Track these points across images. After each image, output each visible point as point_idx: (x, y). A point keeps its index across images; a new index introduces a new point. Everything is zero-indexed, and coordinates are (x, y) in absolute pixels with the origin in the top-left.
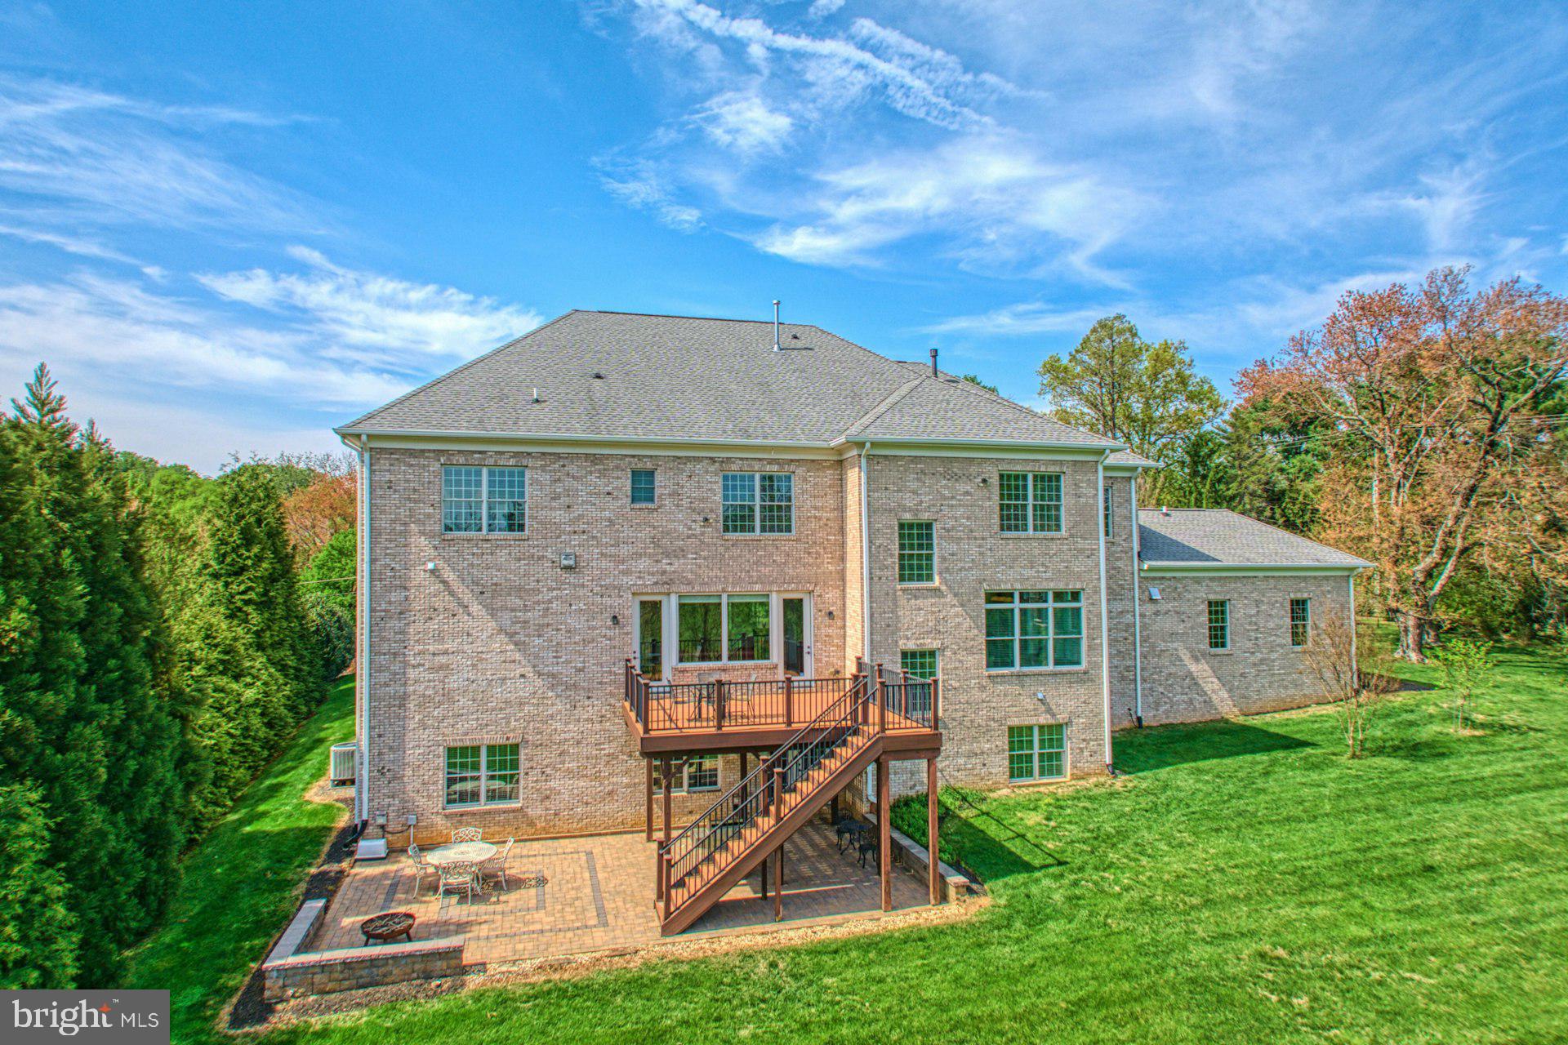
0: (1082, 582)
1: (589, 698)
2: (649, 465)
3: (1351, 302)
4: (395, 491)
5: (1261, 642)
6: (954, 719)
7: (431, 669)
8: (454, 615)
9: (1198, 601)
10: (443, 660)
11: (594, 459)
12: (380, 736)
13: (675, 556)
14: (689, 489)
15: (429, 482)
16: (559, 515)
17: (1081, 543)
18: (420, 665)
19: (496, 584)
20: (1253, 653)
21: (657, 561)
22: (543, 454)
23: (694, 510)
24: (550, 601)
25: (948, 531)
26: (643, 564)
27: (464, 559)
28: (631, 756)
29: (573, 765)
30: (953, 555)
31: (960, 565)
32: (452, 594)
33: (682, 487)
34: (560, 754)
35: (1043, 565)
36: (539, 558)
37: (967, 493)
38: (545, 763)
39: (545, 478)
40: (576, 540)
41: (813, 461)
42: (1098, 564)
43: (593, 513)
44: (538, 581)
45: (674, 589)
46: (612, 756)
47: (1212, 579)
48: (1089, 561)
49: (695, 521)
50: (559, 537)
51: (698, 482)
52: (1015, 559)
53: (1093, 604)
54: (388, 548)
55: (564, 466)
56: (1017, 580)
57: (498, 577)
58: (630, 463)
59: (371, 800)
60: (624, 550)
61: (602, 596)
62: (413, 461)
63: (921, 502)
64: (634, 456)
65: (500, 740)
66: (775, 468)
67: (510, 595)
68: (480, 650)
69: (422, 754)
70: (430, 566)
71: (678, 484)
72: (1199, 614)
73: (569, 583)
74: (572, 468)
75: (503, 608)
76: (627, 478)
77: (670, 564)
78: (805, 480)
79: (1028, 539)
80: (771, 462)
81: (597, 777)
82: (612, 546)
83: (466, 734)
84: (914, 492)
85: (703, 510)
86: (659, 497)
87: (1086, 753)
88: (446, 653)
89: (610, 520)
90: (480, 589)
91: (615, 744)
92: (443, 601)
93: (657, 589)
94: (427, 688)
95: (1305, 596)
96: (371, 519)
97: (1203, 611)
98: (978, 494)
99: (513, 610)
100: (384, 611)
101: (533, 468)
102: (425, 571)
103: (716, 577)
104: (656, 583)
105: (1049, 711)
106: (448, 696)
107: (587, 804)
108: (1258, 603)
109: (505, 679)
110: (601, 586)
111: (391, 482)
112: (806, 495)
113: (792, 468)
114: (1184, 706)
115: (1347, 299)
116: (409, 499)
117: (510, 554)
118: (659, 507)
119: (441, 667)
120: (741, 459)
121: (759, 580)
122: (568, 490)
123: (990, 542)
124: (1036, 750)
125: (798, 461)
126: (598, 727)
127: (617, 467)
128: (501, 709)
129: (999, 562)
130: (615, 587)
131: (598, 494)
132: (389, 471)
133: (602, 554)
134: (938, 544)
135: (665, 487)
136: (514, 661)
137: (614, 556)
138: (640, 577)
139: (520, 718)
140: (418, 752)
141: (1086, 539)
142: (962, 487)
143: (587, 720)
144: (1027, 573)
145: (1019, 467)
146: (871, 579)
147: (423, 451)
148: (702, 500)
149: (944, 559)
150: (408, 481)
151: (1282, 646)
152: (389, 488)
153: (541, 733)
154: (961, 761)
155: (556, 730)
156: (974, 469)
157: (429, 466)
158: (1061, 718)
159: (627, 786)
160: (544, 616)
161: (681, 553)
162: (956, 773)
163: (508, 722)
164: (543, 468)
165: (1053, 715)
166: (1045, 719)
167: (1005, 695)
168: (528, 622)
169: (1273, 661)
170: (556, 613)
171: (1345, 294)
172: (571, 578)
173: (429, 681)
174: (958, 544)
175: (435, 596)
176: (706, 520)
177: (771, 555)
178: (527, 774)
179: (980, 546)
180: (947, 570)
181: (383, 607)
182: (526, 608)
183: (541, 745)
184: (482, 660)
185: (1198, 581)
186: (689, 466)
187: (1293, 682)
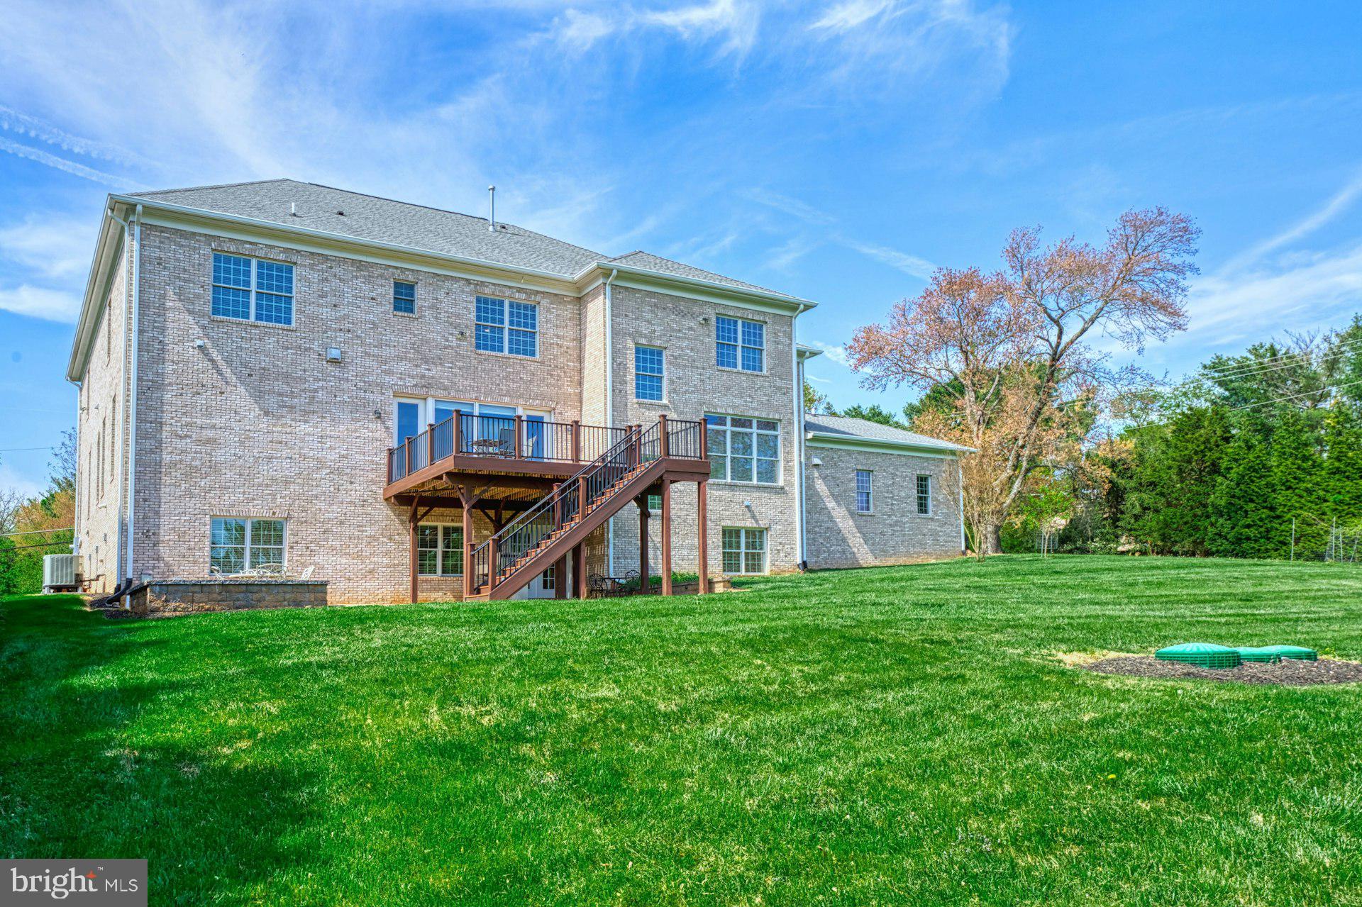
0: (780, 414)
1: (351, 483)
2: (411, 278)
3: (942, 278)
4: (165, 268)
5: (896, 507)
6: (679, 517)
7: (198, 442)
8: (222, 393)
9: (849, 470)
10: (211, 434)
11: (360, 265)
12: (145, 500)
13: (433, 363)
14: (447, 304)
15: (200, 264)
16: (326, 312)
17: (779, 383)
18: (186, 436)
19: (264, 369)
20: (889, 516)
21: (417, 366)
22: (312, 254)
23: (451, 324)
24: (316, 391)
25: (676, 358)
26: (404, 367)
27: (233, 342)
28: (391, 539)
29: (336, 543)
30: (679, 379)
31: (685, 388)
32: (220, 373)
33: (441, 302)
34: (324, 532)
35: (750, 396)
36: (306, 349)
37: (691, 329)
38: (309, 539)
39: (313, 276)
40: (341, 337)
41: (556, 295)
42: (791, 401)
43: (357, 314)
44: (305, 371)
45: (432, 392)
46: (373, 538)
47: (860, 453)
48: (785, 398)
49: (452, 334)
50: (325, 332)
51: (455, 299)
52: (728, 389)
53: (787, 433)
54: (156, 322)
55: (331, 267)
56: (729, 406)
57: (266, 362)
58: (393, 274)
59: (135, 561)
60: (386, 352)
61: (365, 392)
62: (183, 242)
63: (655, 331)
64: (397, 268)
65: (266, 515)
66: (523, 296)
67: (278, 380)
68: (247, 428)
69: (189, 521)
70: (199, 342)
71: (437, 299)
72: (850, 480)
73: (334, 376)
74: (339, 270)
75: (271, 392)
76: (390, 287)
77: (429, 370)
78: (549, 310)
79: (738, 373)
80: (520, 290)
81: (359, 556)
82: (375, 347)
83: (233, 506)
84: (649, 322)
85: (459, 325)
86: (420, 308)
87: (782, 554)
88: (213, 427)
89: (374, 324)
90: (248, 371)
91: (376, 527)
92: (211, 378)
93: (416, 391)
94: (193, 459)
95: (928, 473)
96: (140, 292)
97: (853, 478)
98: (701, 330)
99: (280, 395)
100: (152, 381)
101: (301, 265)
102: (193, 348)
103: (470, 386)
104: (415, 386)
105: (753, 517)
106: (215, 469)
107: (349, 579)
108: (893, 476)
109: (272, 458)
110: (365, 382)
111: (161, 259)
112: (550, 324)
113: (538, 298)
114: (838, 555)
115: (938, 275)
116: (179, 278)
117: (278, 342)
118: (420, 317)
119: (208, 441)
120: (494, 284)
121: (508, 394)
122: (335, 291)
123: (709, 372)
124: (743, 549)
125: (543, 293)
126: (360, 510)
127: (381, 276)
128: (267, 486)
129: (715, 390)
130: (377, 385)
131: (364, 297)
132: (159, 247)
133: (366, 353)
134: (667, 369)
135: (425, 300)
136: (281, 442)
137: (377, 356)
138: (401, 379)
139: (286, 496)
140: (183, 518)
141: (782, 379)
142: (688, 323)
143: (350, 503)
144: (738, 401)
145: (731, 313)
146: (613, 391)
147: (194, 234)
148: (458, 316)
149: (672, 382)
150: (177, 260)
151: (911, 512)
152: (159, 264)
153: (306, 511)
154: (685, 552)
155: (320, 509)
156: (696, 309)
157: (199, 249)
158: (763, 524)
159: (387, 566)
160: (309, 404)
161: (438, 361)
162: (680, 562)
163: (274, 499)
164: (312, 267)
165: (757, 521)
166: (750, 524)
167: (720, 501)
168: (295, 407)
169: (905, 523)
170: (321, 402)
171: (936, 270)
172: (336, 372)
173: (196, 453)
174: (683, 370)
175: (203, 372)
176: (462, 334)
177: (518, 373)
178: (292, 548)
179: (701, 375)
180: (675, 391)
181: (151, 376)
182: (292, 395)
183: (306, 522)
184: (248, 438)
185: (849, 453)
186: (447, 284)
187: (919, 541)
